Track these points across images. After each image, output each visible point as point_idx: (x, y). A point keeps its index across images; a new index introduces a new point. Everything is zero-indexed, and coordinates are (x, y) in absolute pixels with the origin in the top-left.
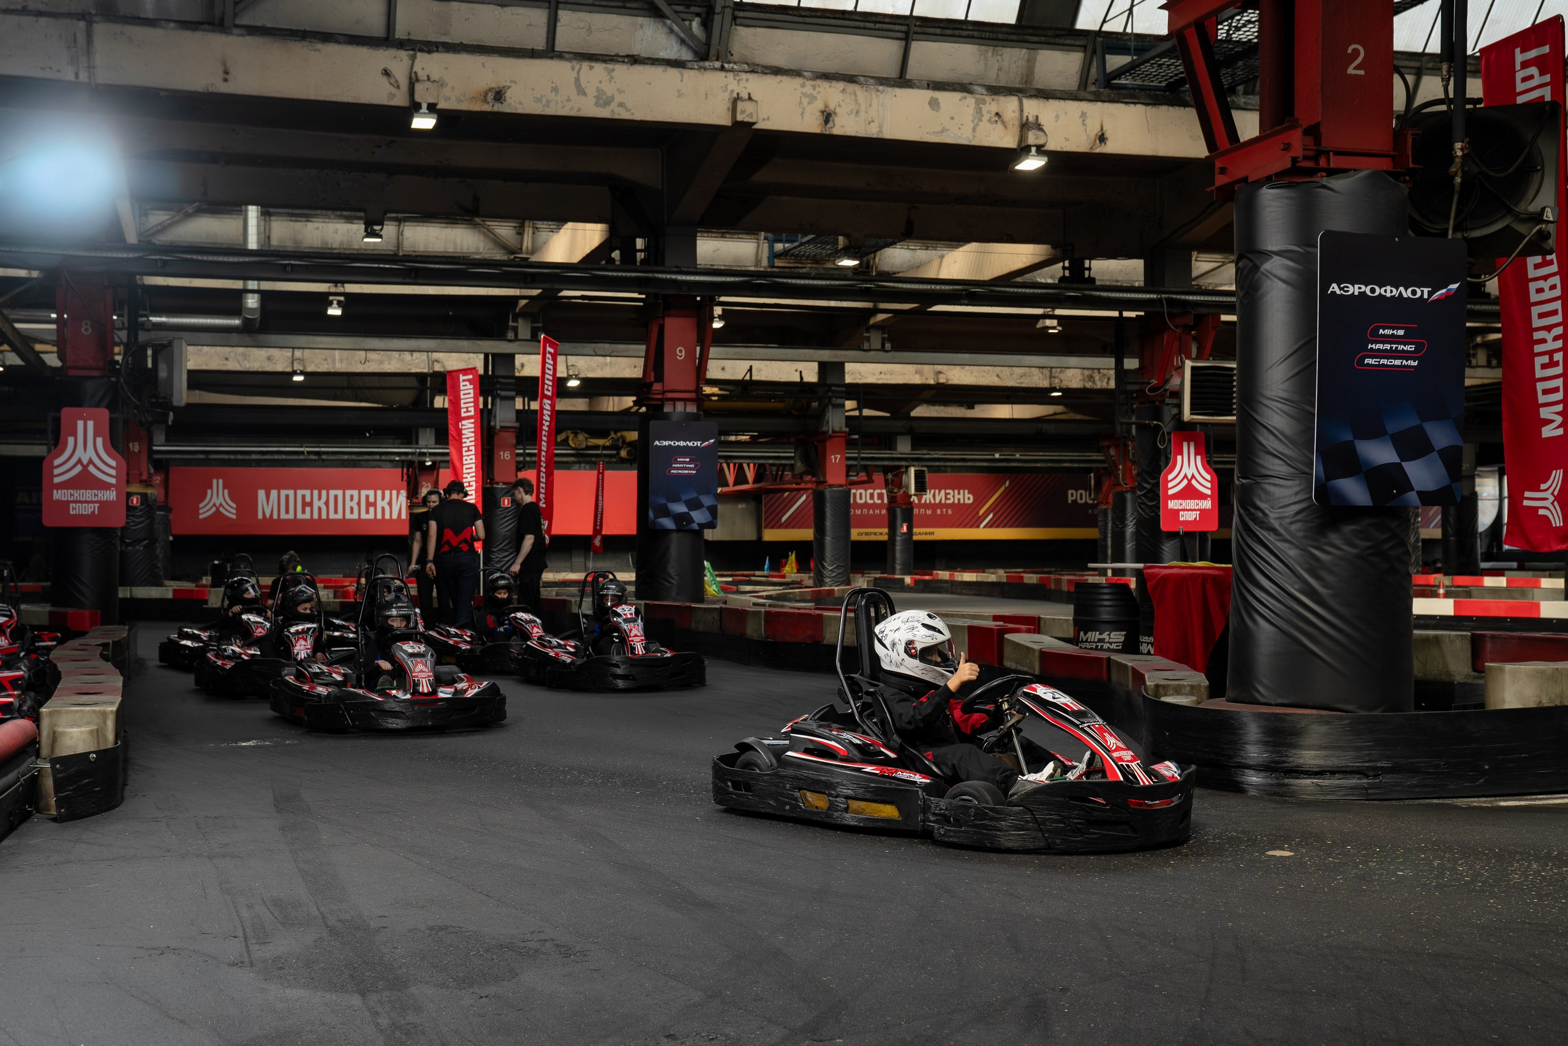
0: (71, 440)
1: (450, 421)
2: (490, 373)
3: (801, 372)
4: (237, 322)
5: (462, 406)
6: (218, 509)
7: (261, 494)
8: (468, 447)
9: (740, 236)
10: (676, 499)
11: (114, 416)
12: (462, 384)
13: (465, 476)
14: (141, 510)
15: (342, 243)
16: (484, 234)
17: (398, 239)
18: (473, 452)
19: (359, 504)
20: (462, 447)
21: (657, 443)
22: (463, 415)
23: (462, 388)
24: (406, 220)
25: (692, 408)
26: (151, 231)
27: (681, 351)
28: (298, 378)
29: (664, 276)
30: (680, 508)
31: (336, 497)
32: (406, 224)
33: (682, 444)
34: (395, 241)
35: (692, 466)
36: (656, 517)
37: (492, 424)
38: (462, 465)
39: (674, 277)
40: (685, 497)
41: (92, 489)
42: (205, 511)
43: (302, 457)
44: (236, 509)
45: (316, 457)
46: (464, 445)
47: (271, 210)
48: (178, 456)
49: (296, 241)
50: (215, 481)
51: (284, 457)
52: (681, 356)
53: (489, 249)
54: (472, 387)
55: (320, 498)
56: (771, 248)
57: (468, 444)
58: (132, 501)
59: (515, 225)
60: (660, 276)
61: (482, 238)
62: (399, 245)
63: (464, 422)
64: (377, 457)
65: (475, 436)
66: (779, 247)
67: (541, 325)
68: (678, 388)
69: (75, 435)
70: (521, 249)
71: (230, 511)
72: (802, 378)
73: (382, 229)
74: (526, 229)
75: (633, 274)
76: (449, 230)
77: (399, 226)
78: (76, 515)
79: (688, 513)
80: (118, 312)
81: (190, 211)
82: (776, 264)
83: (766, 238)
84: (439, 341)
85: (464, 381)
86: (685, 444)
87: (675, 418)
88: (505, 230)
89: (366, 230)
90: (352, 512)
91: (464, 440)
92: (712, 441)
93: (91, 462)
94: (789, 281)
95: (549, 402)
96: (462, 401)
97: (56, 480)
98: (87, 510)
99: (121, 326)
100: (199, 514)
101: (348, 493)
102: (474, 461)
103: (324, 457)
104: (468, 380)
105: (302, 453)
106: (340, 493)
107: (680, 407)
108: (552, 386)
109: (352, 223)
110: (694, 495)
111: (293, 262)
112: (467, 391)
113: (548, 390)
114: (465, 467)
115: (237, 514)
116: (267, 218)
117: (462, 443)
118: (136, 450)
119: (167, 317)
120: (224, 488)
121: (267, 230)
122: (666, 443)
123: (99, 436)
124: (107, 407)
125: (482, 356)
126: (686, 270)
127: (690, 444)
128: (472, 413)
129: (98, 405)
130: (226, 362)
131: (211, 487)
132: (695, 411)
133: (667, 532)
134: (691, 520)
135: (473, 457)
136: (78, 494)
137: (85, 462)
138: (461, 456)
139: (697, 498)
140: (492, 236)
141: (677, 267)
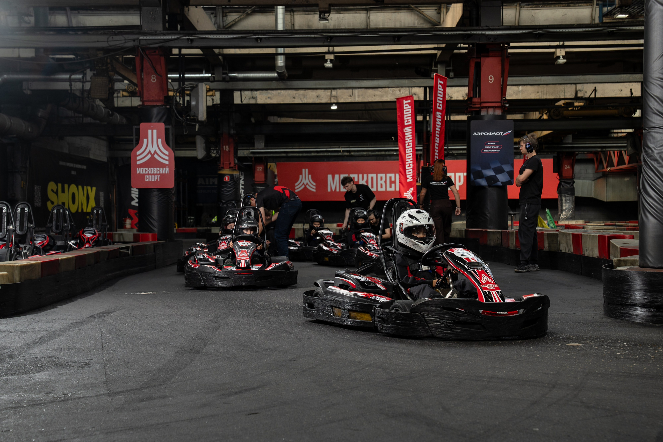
0: (145, 140)
1: (399, 128)
2: (428, 99)
3: (631, 90)
4: (275, 75)
5: (405, 119)
6: (305, 186)
7: (330, 177)
8: (409, 143)
9: (580, 4)
10: (488, 167)
11: (168, 127)
12: (405, 106)
13: (407, 160)
14: (230, 184)
15: (334, 26)
16: (418, 15)
17: (367, 21)
18: (411, 146)
19: (386, 182)
20: (405, 144)
21: (475, 134)
22: (406, 124)
23: (405, 108)
24: (371, 9)
25: (499, 112)
26: (229, 25)
27: (491, 78)
28: (334, 107)
29: (477, 32)
30: (490, 173)
31: (372, 178)
32: (371, 12)
33: (491, 134)
34: (365, 22)
35: (497, 147)
36: (475, 178)
37: (429, 129)
38: (406, 154)
39: (484, 32)
40: (493, 166)
41: (156, 167)
42: (298, 188)
43: (340, 154)
44: (316, 186)
45: (348, 154)
46: (406, 142)
47: (294, 9)
48: (271, 155)
49: (308, 26)
50: (303, 170)
51: (330, 154)
52: (491, 81)
53: (421, 24)
54: (410, 107)
55: (363, 179)
56: (601, 11)
57: (409, 141)
58: (225, 178)
59: (436, 8)
60: (475, 32)
61: (416, 17)
62: (367, 24)
63: (406, 128)
64: (383, 153)
65: (412, 136)
66: (605, 9)
67: (451, 68)
68: (490, 100)
69: (147, 138)
70: (440, 23)
71: (312, 187)
72: (632, 94)
73: (329, 16)
74: (442, 9)
75: (458, 33)
76: (396, 14)
77: (367, 13)
78: (148, 181)
79: (495, 175)
80: (211, 72)
81: (249, 12)
82: (604, 21)
83: (597, 5)
84: (390, 81)
85: (406, 104)
86: (492, 134)
87: (486, 119)
88: (430, 12)
89: (320, 17)
90: (382, 187)
91: (406, 139)
92: (510, 131)
93: (155, 152)
94: (558, 30)
95: (440, 114)
96: (405, 116)
97: (138, 163)
98: (154, 179)
99: (213, 80)
100: (295, 189)
101: (380, 175)
102: (411, 151)
103: (352, 153)
104: (408, 103)
105: (340, 151)
106: (374, 176)
107: (491, 112)
108: (442, 104)
109: (340, 13)
110: (499, 165)
111: (260, 36)
112: (408, 110)
113: (439, 106)
114: (407, 155)
115: (316, 189)
116: (292, 14)
117: (405, 141)
118: (227, 150)
119: (238, 73)
120: (309, 174)
121: (292, 21)
122: (481, 134)
123: (159, 138)
124: (164, 123)
125: (422, 89)
126: (492, 28)
127: (496, 134)
128: (410, 123)
129: (159, 121)
130: (293, 100)
131: (302, 174)
132: (501, 114)
133: (483, 187)
134: (497, 180)
135: (411, 149)
136: (149, 170)
137: (153, 153)
138: (405, 149)
139: (501, 167)
140: (422, 16)
141: (487, 26)
